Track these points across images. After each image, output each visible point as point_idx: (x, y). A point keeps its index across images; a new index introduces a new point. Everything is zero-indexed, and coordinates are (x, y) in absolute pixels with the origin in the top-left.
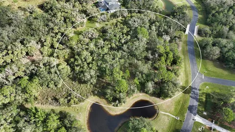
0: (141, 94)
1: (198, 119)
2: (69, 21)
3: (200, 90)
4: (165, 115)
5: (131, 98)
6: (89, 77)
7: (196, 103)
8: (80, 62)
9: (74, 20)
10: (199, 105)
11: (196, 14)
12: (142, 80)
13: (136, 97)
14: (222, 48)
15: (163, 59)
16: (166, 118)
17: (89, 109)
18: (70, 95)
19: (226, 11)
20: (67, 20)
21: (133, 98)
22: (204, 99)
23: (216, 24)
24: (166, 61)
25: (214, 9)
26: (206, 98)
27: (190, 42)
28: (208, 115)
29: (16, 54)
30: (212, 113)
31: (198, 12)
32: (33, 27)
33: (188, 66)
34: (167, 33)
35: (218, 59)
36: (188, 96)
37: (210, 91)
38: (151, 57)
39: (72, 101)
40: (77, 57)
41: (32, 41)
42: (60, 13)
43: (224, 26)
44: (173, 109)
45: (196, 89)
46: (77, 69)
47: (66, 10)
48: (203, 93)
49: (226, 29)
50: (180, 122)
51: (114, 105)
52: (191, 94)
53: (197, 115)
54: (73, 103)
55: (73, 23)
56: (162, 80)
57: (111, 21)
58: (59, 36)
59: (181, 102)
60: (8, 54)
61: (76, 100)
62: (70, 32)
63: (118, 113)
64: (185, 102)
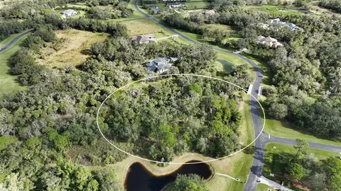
0: (193, 154)
1: (263, 180)
2: (111, 79)
3: (265, 150)
4: (221, 176)
5: (181, 157)
6: (130, 132)
7: (260, 164)
8: (120, 117)
9: (117, 78)
10: (264, 166)
11: (261, 75)
12: (194, 136)
13: (186, 157)
14: (289, 105)
15: (219, 115)
16: (224, 179)
17: (128, 169)
18: (105, 153)
19: (293, 71)
20: (109, 78)
21: (183, 158)
22: (271, 160)
23: (282, 83)
24: (223, 118)
25: (280, 69)
26: (274, 159)
27: (253, 102)
28: (275, 177)
29: (46, 109)
30: (281, 175)
31: (263, 73)
32: (69, 84)
33: (250, 125)
34: (225, 91)
35: (286, 118)
36: (250, 156)
37: (277, 152)
38: (205, 114)
39: (108, 160)
40: (117, 113)
41: (67, 96)
42: (101, 72)
43: (292, 86)
44: (232, 170)
45: (261, 149)
46: (117, 125)
47: (109, 68)
48: (270, 154)
49: (294, 88)
50: (240, 184)
51: (158, 165)
52: (254, 155)
53: (262, 177)
54: (108, 162)
55: (115, 81)
56: (217, 135)
57: (160, 81)
58: (98, 93)
59: (243, 163)
60: (37, 109)
61: (113, 159)
62: (111, 90)
63: (164, 174)
64: (247, 162)
